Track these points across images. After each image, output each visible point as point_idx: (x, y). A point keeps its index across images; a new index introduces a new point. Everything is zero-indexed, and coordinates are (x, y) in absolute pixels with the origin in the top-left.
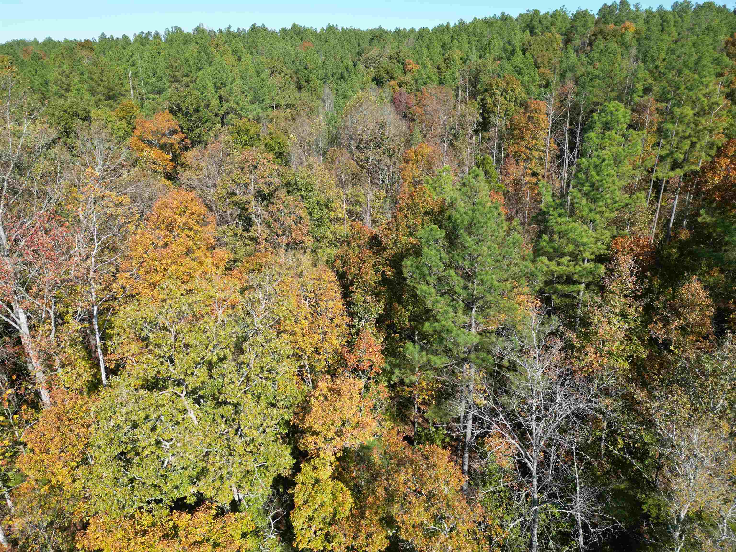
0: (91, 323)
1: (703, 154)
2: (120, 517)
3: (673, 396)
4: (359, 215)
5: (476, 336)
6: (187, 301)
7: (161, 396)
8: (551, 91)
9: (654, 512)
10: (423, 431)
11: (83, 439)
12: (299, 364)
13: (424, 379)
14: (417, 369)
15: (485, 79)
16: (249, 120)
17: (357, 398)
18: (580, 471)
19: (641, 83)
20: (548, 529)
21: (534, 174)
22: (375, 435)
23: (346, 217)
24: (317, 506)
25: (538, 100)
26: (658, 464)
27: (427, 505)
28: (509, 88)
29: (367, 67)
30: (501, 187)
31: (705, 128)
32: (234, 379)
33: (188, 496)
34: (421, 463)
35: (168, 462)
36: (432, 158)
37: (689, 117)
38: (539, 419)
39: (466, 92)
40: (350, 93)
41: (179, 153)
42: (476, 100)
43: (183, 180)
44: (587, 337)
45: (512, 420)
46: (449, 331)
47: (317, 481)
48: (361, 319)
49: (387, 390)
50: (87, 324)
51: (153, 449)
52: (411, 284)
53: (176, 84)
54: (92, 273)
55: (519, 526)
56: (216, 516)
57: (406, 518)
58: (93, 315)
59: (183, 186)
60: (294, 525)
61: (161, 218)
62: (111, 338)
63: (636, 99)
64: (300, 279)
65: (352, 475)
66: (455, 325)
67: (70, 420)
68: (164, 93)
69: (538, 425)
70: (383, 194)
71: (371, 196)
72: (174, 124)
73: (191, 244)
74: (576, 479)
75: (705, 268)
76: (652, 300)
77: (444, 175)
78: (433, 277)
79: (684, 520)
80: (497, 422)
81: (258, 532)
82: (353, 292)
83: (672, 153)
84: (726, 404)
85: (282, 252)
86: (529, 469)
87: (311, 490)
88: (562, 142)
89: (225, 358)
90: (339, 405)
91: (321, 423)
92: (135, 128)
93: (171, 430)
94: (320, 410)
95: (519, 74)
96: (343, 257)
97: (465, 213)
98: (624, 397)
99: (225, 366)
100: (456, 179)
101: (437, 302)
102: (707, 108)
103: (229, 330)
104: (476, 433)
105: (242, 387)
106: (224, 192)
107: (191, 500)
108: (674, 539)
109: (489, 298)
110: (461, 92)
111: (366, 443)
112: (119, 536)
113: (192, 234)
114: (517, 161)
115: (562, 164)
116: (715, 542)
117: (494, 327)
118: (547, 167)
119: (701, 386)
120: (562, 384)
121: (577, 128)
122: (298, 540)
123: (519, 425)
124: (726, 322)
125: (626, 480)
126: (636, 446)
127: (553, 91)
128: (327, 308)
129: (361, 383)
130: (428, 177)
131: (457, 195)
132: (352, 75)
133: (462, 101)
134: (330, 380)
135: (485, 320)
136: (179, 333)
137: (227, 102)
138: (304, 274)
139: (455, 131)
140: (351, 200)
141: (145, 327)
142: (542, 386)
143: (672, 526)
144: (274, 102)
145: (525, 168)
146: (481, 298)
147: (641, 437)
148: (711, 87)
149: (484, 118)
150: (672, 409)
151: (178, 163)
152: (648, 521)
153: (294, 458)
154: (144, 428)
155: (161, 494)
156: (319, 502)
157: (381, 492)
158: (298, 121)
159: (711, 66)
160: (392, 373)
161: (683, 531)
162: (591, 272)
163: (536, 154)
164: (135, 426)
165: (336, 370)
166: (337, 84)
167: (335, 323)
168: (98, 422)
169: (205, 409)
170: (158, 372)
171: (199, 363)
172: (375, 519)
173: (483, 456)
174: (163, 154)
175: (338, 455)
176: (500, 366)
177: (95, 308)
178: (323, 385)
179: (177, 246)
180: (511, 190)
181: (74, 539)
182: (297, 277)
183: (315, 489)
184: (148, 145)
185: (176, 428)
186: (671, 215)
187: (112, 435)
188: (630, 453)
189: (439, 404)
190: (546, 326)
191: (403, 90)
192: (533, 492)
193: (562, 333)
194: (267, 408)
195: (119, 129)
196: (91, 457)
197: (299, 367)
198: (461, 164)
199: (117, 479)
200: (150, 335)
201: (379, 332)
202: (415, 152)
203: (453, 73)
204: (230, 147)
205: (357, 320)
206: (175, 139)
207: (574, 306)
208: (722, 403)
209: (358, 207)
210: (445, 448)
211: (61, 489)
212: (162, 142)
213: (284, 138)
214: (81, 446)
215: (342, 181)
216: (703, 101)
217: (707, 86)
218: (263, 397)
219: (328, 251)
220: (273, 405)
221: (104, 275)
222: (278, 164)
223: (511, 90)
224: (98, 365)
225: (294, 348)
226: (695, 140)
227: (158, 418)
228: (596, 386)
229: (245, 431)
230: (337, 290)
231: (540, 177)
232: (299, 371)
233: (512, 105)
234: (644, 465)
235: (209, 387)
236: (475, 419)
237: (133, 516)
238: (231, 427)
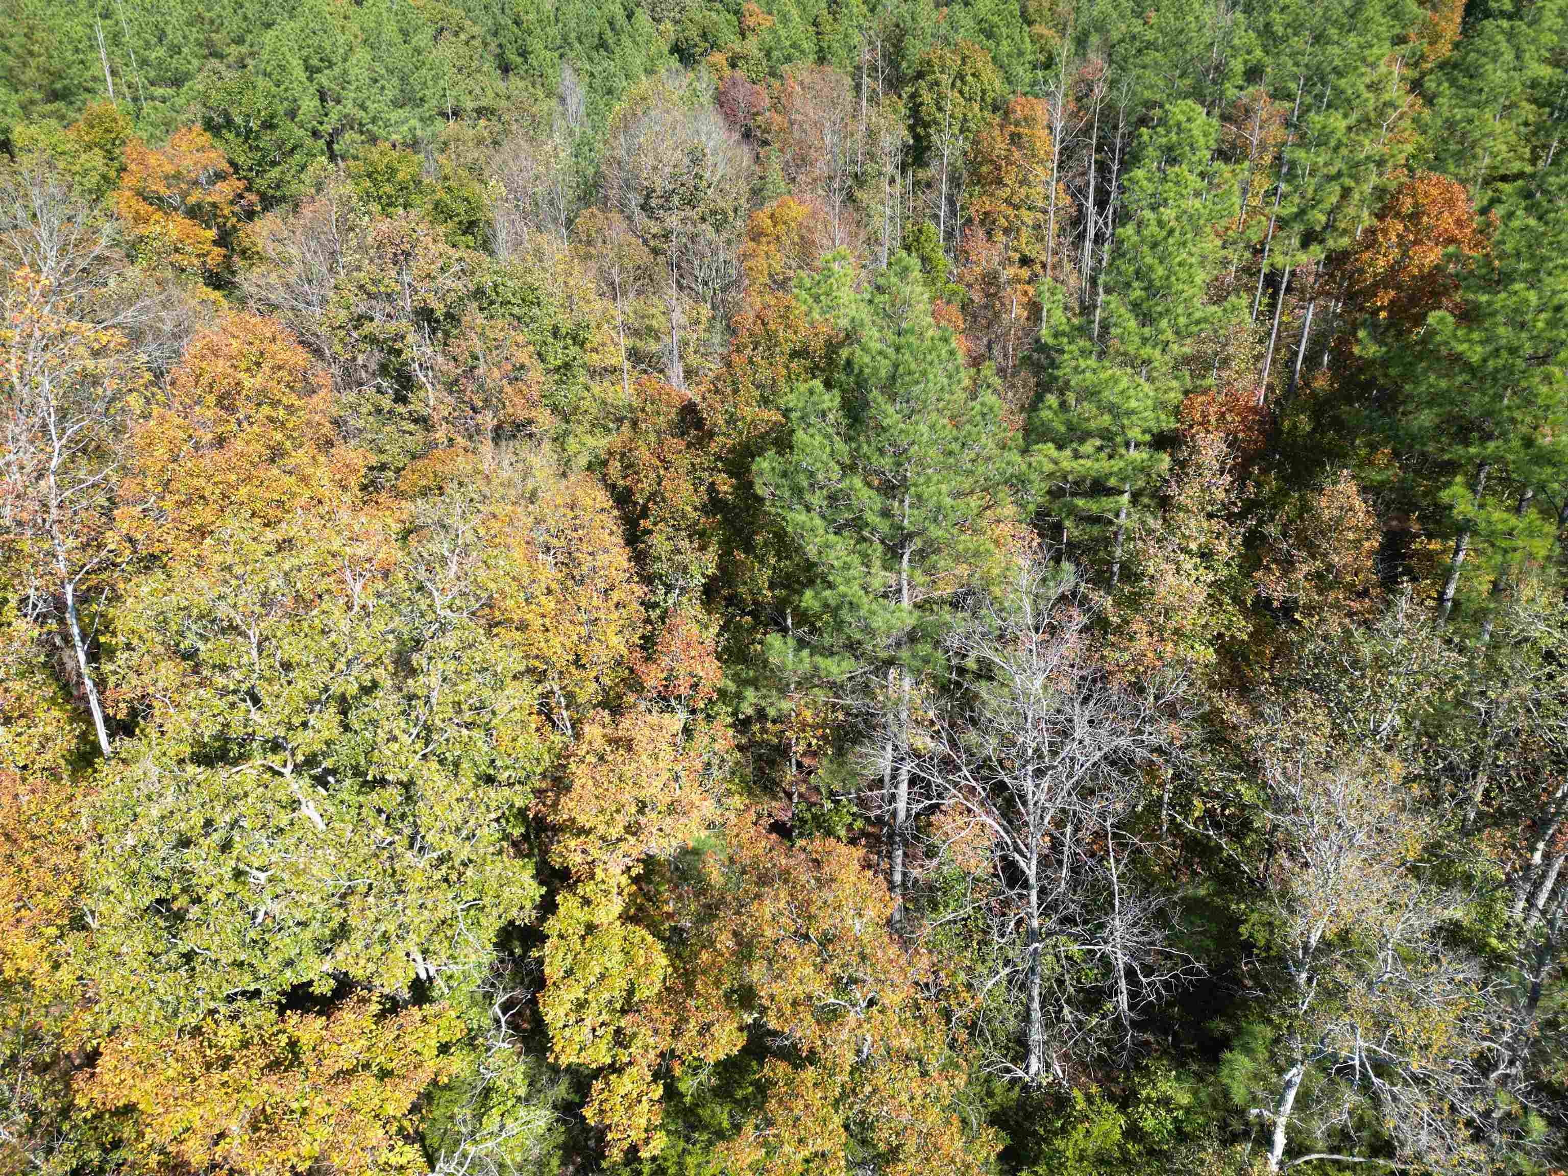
0: (62, 621)
1: (1365, 214)
2: (169, 1035)
3: (1297, 712)
4: (654, 360)
5: (911, 613)
6: (279, 567)
7: (237, 778)
8: (1057, 75)
9: (1261, 937)
10: (809, 810)
11: (69, 877)
12: (540, 689)
13: (806, 706)
14: (792, 686)
15: (916, 50)
16: (394, 146)
17: (667, 754)
18: (1121, 867)
19: (1240, 59)
20: (1061, 982)
21: (1025, 261)
22: (710, 825)
23: (627, 365)
24: (592, 979)
25: (1030, 97)
26: (1270, 844)
27: (819, 959)
28: (968, 70)
29: (658, 21)
30: (955, 293)
31: (1368, 158)
32: (397, 732)
33: (316, 978)
34: (805, 877)
35: (266, 913)
36: (809, 230)
37: (1339, 135)
38: (1039, 773)
39: (876, 79)
40: (620, 83)
41: (234, 226)
42: (900, 97)
43: (248, 288)
44: (1134, 602)
45: (986, 779)
46: (853, 607)
47: (590, 928)
48: (669, 588)
49: (731, 732)
50: (52, 624)
51: (231, 887)
52: (773, 510)
53: (214, 63)
54: (54, 510)
55: (1005, 983)
56: (380, 1017)
57: (776, 988)
58: (65, 604)
59: (251, 303)
60: (547, 1019)
61: (205, 380)
62: (111, 653)
63: (1231, 92)
64: (531, 507)
65: (666, 909)
66: (867, 593)
67: (34, 838)
68: (188, 84)
69: (1037, 786)
70: (705, 311)
71: (678, 317)
72: (217, 158)
73: (279, 436)
74: (1111, 883)
75: (1363, 452)
76: (1261, 522)
77: (836, 267)
78: (818, 492)
79: (1317, 949)
80: (956, 785)
81: (474, 1038)
82: (650, 532)
83: (1302, 212)
84: (1399, 721)
85: (487, 447)
86: (1023, 872)
87: (578, 947)
88: (1081, 191)
89: (375, 685)
90: (629, 770)
91: (594, 811)
92: (125, 170)
93: (266, 845)
94: (590, 783)
95: (988, 37)
96: (623, 455)
97: (880, 353)
98: (1205, 719)
99: (377, 704)
100: (863, 273)
101: (827, 546)
102: (1372, 115)
103: (379, 626)
104: (916, 808)
105: (417, 747)
106: (343, 315)
107: (324, 988)
108: (1297, 986)
109: (935, 532)
110: (866, 80)
111: (691, 844)
112: (171, 1073)
113: (281, 413)
114: (989, 234)
115: (1081, 237)
116: (1370, 984)
117: (947, 591)
118: (1052, 244)
119: (1351, 688)
120: (1086, 700)
121: (1113, 160)
122: (557, 1049)
123: (1001, 786)
124: (1403, 557)
125: (1207, 879)
126: (1227, 812)
127: (1062, 76)
128: (594, 569)
129: (677, 721)
130: (802, 274)
131: (864, 313)
132: (624, 38)
133: (870, 100)
134: (608, 719)
135: (928, 579)
136: (267, 639)
137: (338, 102)
138: (540, 494)
139: (858, 169)
140: (637, 326)
141: (189, 628)
142: (1044, 708)
143: (1294, 962)
144: (449, 105)
145: (1007, 247)
146: (918, 534)
147: (1238, 794)
148: (1383, 69)
149: (916, 137)
150: (1295, 736)
151: (233, 250)
152: (1249, 955)
153: (541, 883)
154: (205, 847)
155: (257, 979)
156: (597, 970)
157: (726, 942)
158: (507, 147)
159: (1383, 21)
160: (739, 696)
161: (1313, 970)
162: (1142, 470)
163: (1028, 217)
164: (185, 843)
165: (619, 697)
166: (591, 59)
167: (615, 600)
168: (100, 837)
169: (339, 796)
170: (227, 725)
171: (318, 701)
172: (716, 995)
173: (931, 853)
174: (197, 229)
175: (634, 873)
176: (961, 671)
177: (69, 589)
178: (593, 732)
179: (248, 443)
180: (977, 297)
181: (68, 1086)
182: (523, 502)
183: (587, 945)
184: (160, 208)
185: (278, 842)
186: (1300, 341)
187: (134, 864)
188: (1217, 825)
189: (840, 753)
190: (1052, 584)
191: (739, 74)
192: (1031, 916)
193: (1085, 597)
194: (476, 786)
195: (85, 173)
196: (92, 913)
197: (542, 695)
198: (873, 240)
199: (156, 956)
200: (200, 645)
201: (709, 613)
202: (772, 216)
203: (846, 36)
204: (352, 210)
205: (661, 590)
206: (223, 191)
207: (1107, 542)
208: (1392, 720)
209: (652, 342)
210: (853, 842)
211: (28, 986)
212: (192, 200)
213: (477, 186)
214: (65, 892)
215: (612, 283)
216: (1366, 100)
217: (1373, 66)
218: (465, 765)
219: (590, 441)
220: (490, 780)
221: (83, 514)
222: (468, 247)
223: (973, 75)
224: (89, 711)
225: (527, 657)
226: (1348, 182)
227: (234, 824)
228: (1152, 699)
229: (429, 838)
230: (615, 528)
231: (1038, 268)
232: (541, 704)
233: (976, 108)
234: (1243, 847)
235: (345, 751)
236: (912, 782)
237: (197, 1031)
238: (398, 832)
